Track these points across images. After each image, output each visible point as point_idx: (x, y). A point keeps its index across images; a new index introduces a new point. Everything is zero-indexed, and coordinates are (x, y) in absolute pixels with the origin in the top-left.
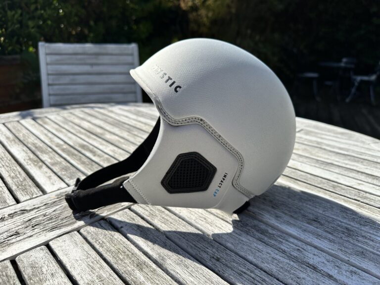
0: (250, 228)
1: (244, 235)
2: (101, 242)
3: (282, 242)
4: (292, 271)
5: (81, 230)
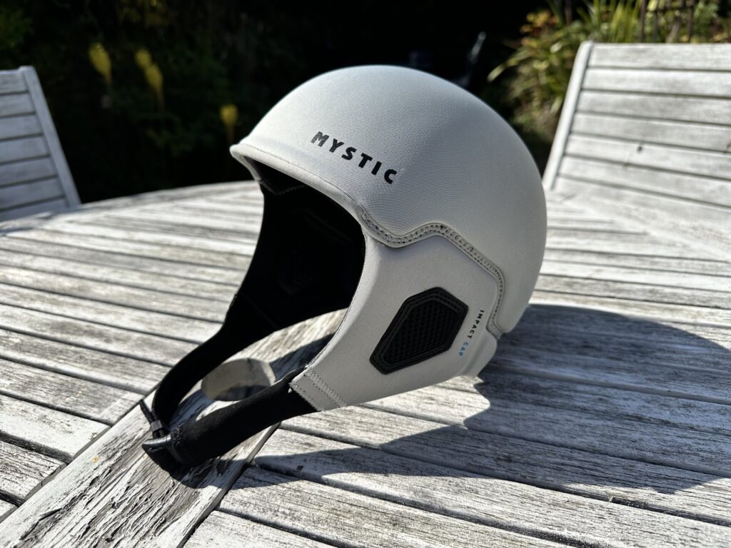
0: (509, 390)
1: (512, 404)
2: (287, 512)
3: (571, 396)
4: (619, 435)
5: (224, 505)
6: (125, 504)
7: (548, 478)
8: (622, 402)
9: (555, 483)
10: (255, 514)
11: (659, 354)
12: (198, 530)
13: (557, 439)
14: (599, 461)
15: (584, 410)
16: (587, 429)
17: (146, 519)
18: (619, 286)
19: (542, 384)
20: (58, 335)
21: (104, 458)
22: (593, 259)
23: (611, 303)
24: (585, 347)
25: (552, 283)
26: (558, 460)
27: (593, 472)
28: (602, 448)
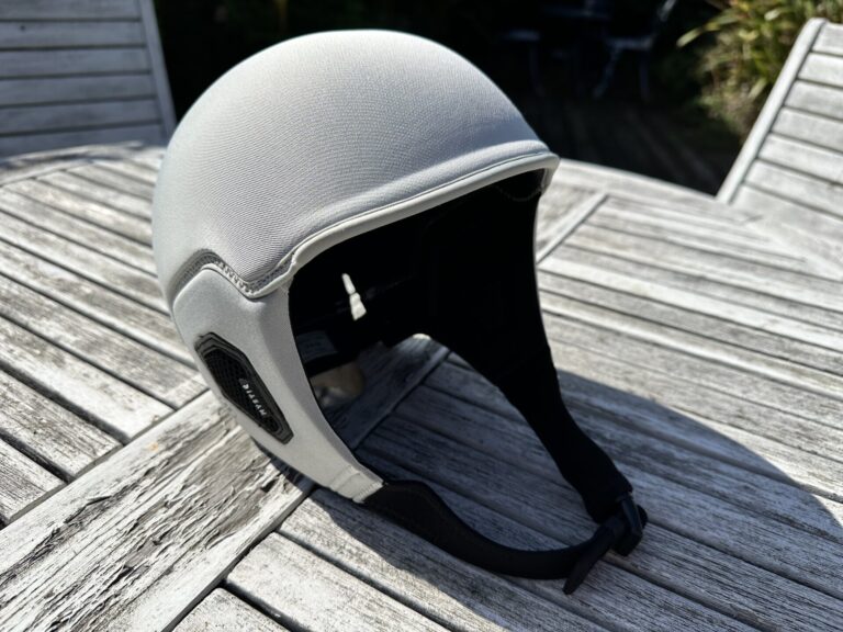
0: (637, 455)
2: (354, 551)
3: (710, 476)
4: (761, 538)
5: (285, 527)
6: (179, 505)
7: (664, 574)
8: (772, 497)
9: (672, 580)
10: (318, 545)
11: (830, 444)
12: (253, 552)
13: (684, 527)
14: (730, 566)
15: (723, 497)
16: (723, 522)
17: (199, 527)
18: (796, 345)
19: (678, 455)
20: (132, 292)
21: (162, 447)
22: (770, 305)
23: (783, 367)
24: (740, 417)
25: (713, 327)
26: (680, 554)
27: (720, 578)
28: (737, 549)
